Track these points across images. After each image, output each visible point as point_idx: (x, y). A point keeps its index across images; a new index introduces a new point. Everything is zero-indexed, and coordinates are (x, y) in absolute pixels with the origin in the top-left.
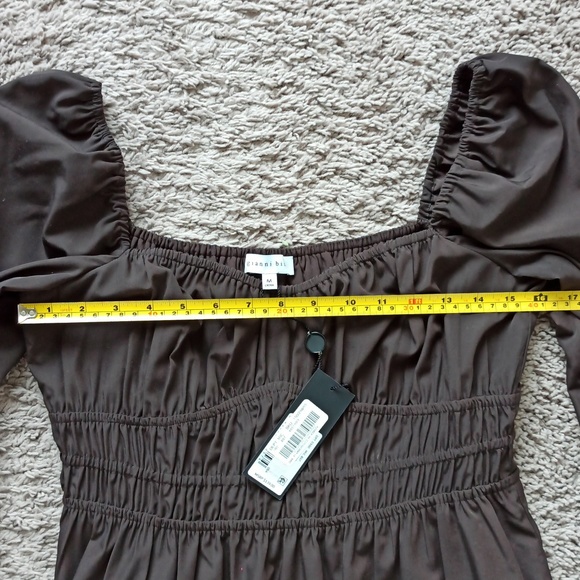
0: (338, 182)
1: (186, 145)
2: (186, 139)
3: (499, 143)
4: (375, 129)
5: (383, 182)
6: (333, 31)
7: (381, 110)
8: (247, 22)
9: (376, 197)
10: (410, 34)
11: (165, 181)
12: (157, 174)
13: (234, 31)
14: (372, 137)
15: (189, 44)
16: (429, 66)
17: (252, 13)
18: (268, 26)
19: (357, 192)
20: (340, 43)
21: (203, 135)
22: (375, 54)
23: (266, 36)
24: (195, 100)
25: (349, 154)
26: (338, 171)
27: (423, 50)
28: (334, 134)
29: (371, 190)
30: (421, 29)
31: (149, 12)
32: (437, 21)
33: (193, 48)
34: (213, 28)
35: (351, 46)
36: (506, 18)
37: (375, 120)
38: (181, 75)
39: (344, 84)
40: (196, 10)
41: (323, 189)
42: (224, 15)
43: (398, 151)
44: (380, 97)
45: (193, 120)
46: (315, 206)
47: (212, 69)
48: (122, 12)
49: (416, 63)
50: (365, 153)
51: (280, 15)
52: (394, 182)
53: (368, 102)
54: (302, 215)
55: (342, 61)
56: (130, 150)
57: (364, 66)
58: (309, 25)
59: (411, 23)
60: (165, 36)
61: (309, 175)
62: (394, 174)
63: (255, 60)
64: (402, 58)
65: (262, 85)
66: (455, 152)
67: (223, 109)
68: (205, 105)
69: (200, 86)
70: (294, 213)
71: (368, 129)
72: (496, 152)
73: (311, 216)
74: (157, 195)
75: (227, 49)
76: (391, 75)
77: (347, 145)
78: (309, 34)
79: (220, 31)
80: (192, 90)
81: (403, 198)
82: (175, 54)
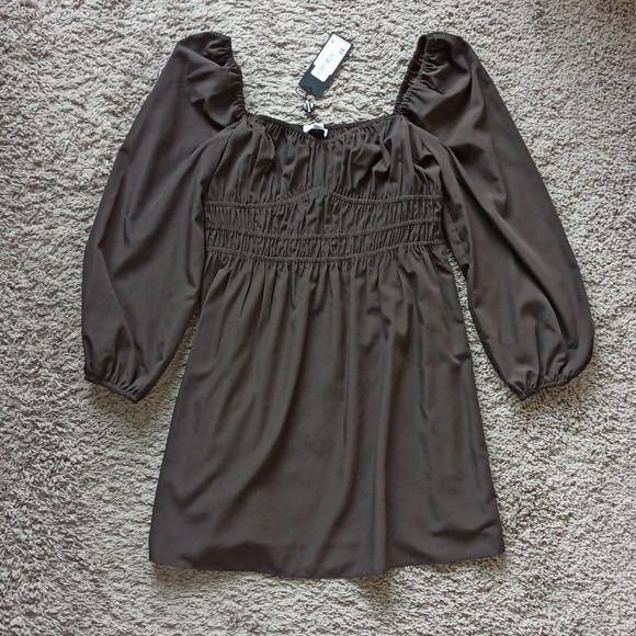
0: (354, 94)
1: (276, 73)
2: (276, 70)
3: (436, 76)
4: (374, 68)
5: (378, 94)
6: (354, 19)
7: (377, 58)
8: (310, 13)
9: (374, 101)
10: (394, 22)
11: (265, 90)
12: (261, 86)
13: (303, 18)
14: (373, 72)
15: (279, 23)
16: (403, 38)
17: (313, 9)
18: (321, 16)
19: (364, 99)
20: (357, 25)
21: (285, 68)
22: (375, 31)
23: (320, 21)
24: (282, 51)
25: (360, 80)
26: (355, 88)
27: (400, 30)
28: (353, 70)
29: (372, 98)
30: (399, 20)
31: (261, 7)
32: (407, 16)
33: (282, 25)
34: (293, 16)
35: (363, 27)
36: (442, 16)
37: (375, 63)
38: (275, 38)
39: (359, 45)
40: (284, 7)
41: (347, 97)
42: (298, 10)
43: (386, 79)
44: (377, 52)
45: (280, 61)
46: (342, 105)
47: (291, 36)
48: (247, 7)
49: (396, 36)
50: (368, 80)
51: (327, 11)
52: (384, 95)
53: (371, 54)
54: (335, 109)
55: (358, 34)
56: (247, 75)
57: (369, 37)
58: (342, 16)
59: (394, 16)
60: (268, 19)
61: (339, 90)
62: (384, 91)
63: (313, 32)
64: (389, 33)
65: (317, 45)
66: (415, 81)
67: (296, 55)
68: (287, 54)
69: (285, 44)
70: (331, 108)
71: (371, 68)
72: (435, 81)
73: (340, 111)
74: (260, 97)
75: (299, 26)
76: (383, 42)
77: (359, 76)
78: (342, 20)
79: (296, 17)
80: (282, 45)
81: (388, 104)
82: (273, 28)
